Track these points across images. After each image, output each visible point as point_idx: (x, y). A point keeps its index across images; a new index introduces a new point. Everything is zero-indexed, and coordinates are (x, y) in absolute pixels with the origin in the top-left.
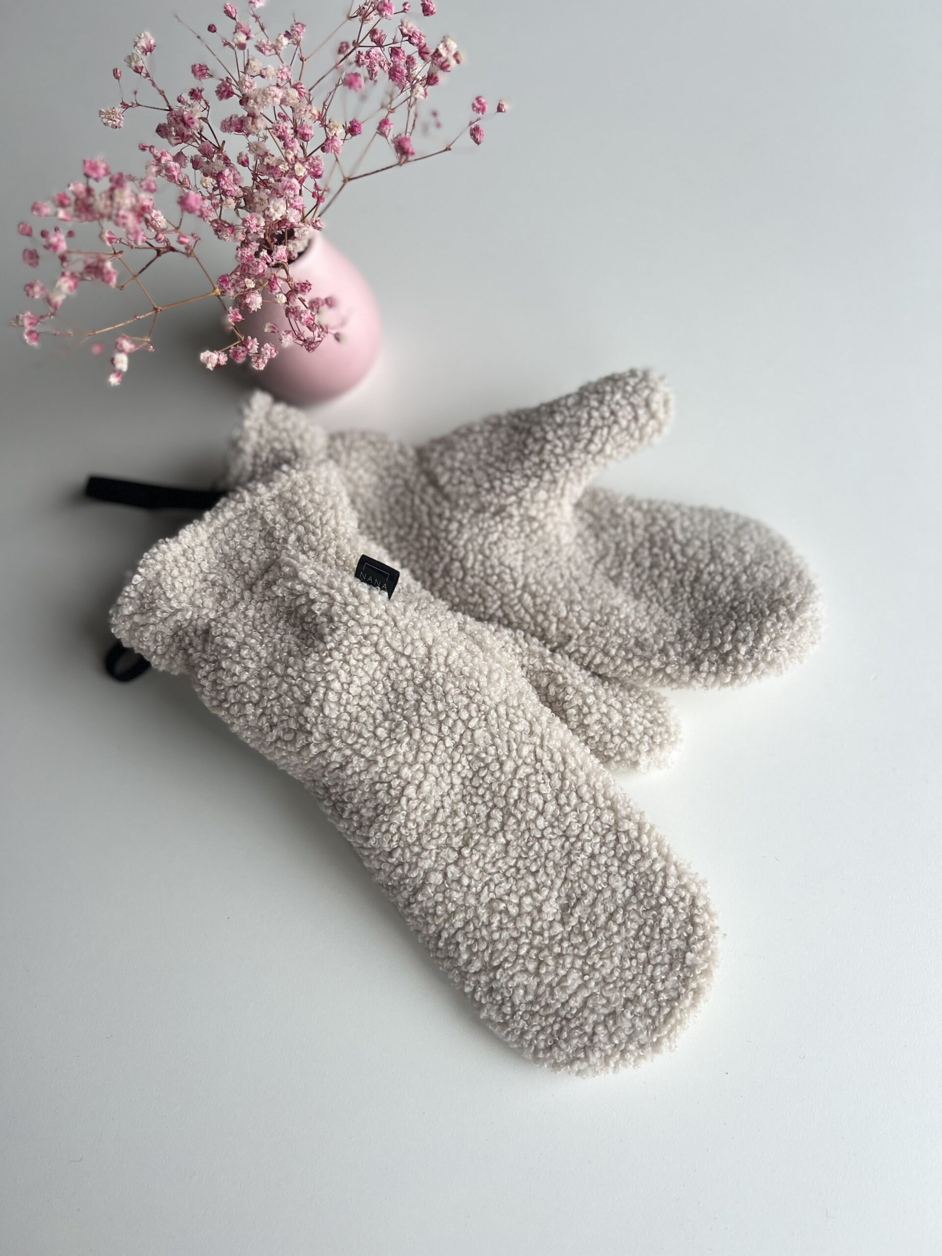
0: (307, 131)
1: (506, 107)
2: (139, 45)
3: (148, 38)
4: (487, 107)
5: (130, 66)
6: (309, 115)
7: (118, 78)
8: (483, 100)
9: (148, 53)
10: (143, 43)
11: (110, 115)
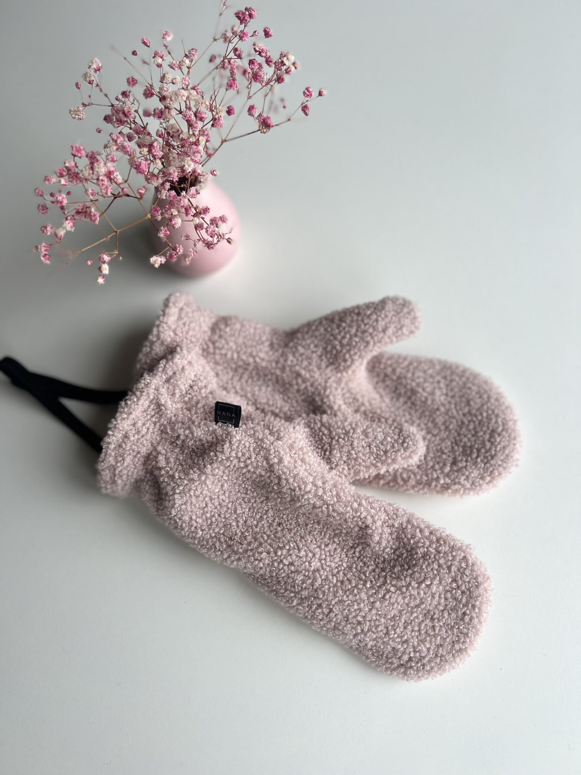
0: (203, 116)
1: (324, 93)
2: (92, 67)
3: (97, 63)
4: (313, 94)
5: (86, 81)
6: (204, 105)
7: (79, 88)
8: (311, 90)
9: (98, 72)
10: (94, 66)
11: (76, 112)
